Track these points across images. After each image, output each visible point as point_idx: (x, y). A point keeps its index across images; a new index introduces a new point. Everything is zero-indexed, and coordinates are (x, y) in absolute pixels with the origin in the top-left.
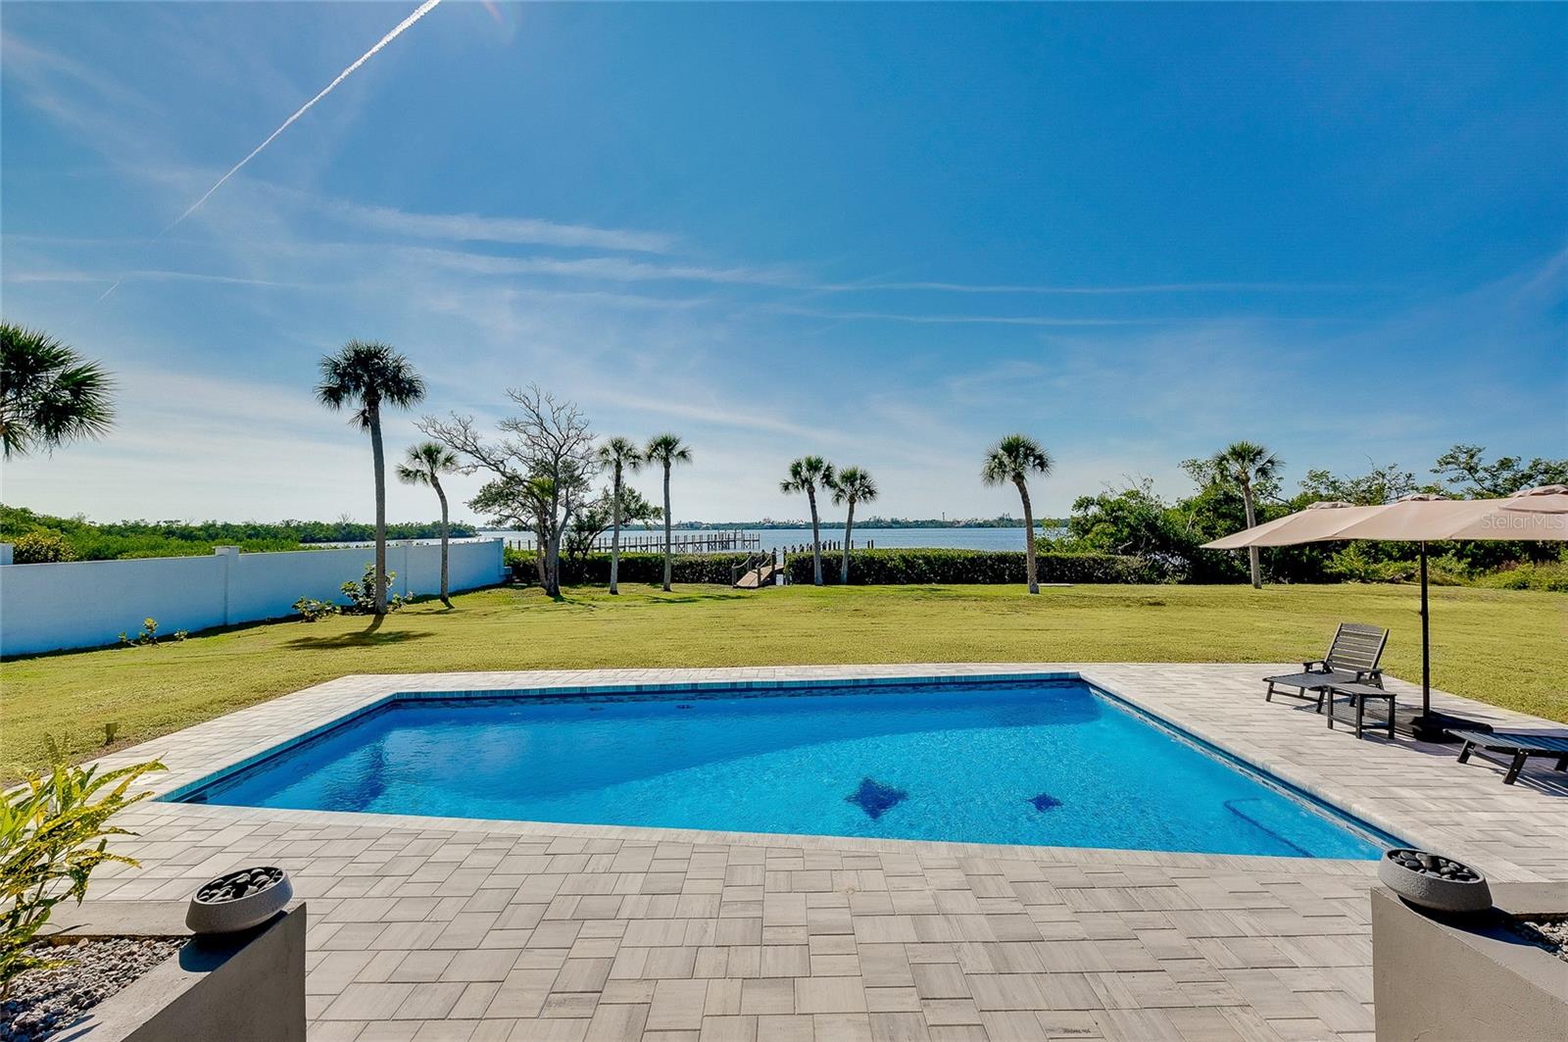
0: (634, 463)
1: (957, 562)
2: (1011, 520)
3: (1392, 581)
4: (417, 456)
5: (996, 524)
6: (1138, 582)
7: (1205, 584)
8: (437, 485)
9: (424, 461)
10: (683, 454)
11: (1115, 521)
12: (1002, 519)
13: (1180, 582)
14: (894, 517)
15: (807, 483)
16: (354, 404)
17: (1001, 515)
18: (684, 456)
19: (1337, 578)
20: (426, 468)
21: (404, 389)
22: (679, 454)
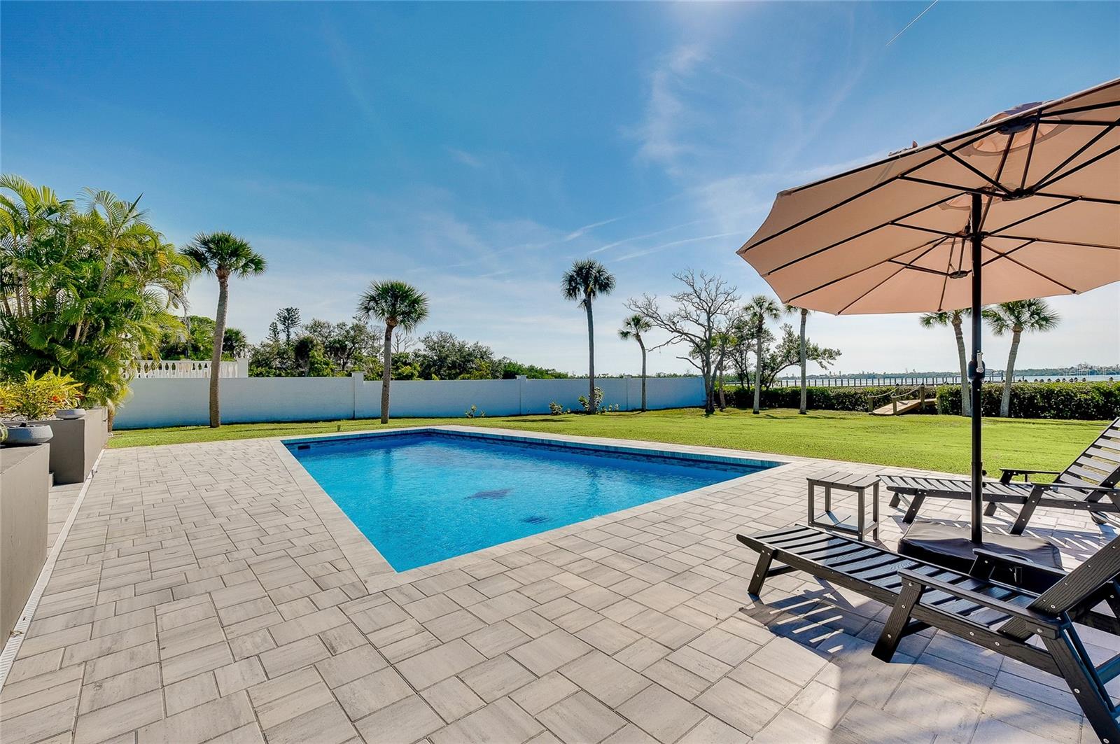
0: (775, 314)
4: (629, 324)
8: (640, 340)
9: (633, 326)
16: (582, 295)
20: (634, 331)
21: (605, 286)
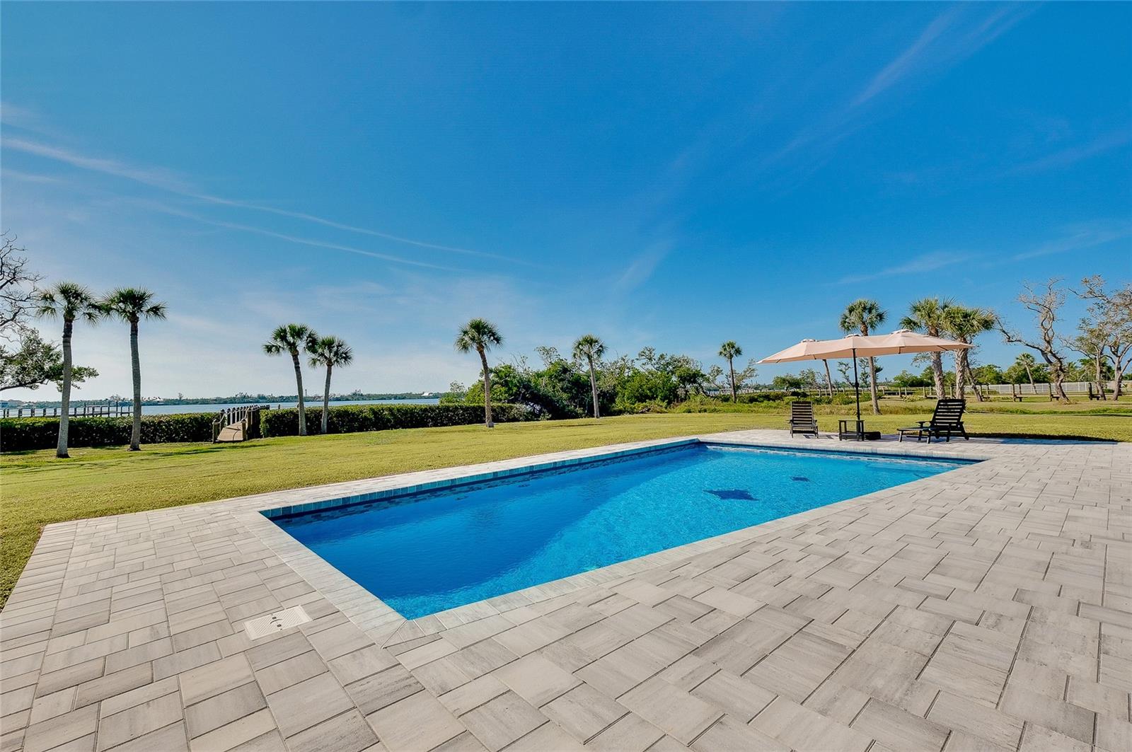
0: (90, 315)
1: (415, 412)
2: (362, 395)
3: (642, 413)
5: (349, 398)
6: (526, 421)
7: (560, 419)
10: (155, 310)
11: (506, 384)
12: (355, 394)
13: (548, 419)
14: (261, 393)
15: (293, 347)
17: (354, 391)
18: (156, 313)
19: (620, 412)
22: (151, 309)
